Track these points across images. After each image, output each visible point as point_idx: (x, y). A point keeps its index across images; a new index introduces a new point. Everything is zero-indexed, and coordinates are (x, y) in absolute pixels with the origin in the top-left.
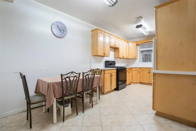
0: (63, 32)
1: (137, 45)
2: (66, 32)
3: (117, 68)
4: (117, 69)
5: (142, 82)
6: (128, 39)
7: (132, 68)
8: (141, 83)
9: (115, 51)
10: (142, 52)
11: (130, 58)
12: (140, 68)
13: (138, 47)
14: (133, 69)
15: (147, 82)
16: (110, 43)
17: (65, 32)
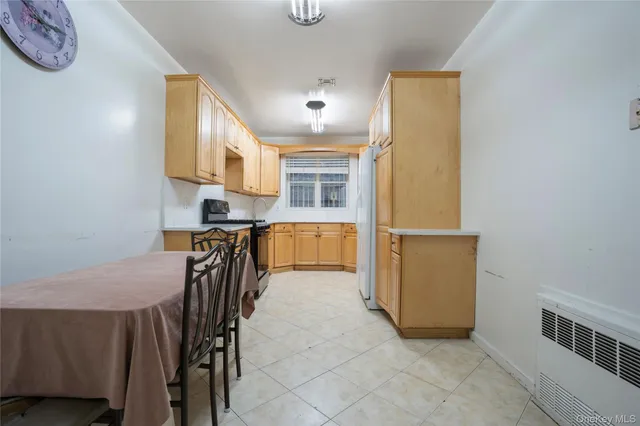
0: (57, 42)
1: (281, 156)
2: (74, 45)
3: (251, 226)
4: (251, 228)
5: (298, 263)
6: (260, 133)
7: (274, 224)
8: (295, 267)
11: (263, 193)
12: (294, 224)
13: (284, 161)
14: (277, 227)
15: (313, 263)
16: (225, 136)
17: (67, 47)
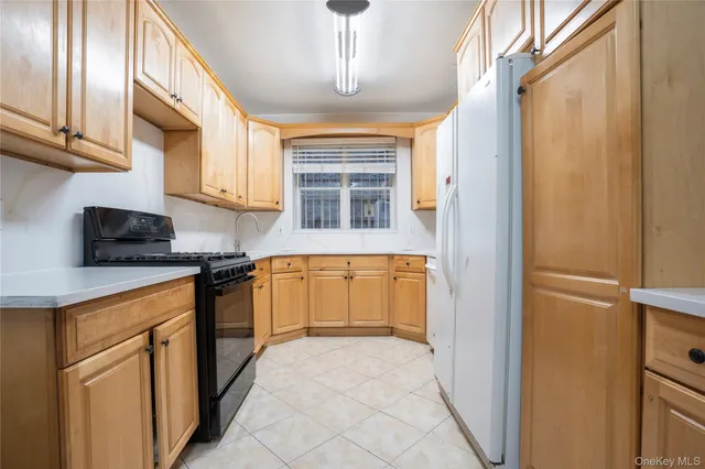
1: (284, 143)
5: (315, 324)
7: (270, 259)
8: (310, 332)
9: (166, 149)
10: (305, 179)
11: (252, 204)
12: (307, 257)
13: (289, 153)
14: (276, 264)
